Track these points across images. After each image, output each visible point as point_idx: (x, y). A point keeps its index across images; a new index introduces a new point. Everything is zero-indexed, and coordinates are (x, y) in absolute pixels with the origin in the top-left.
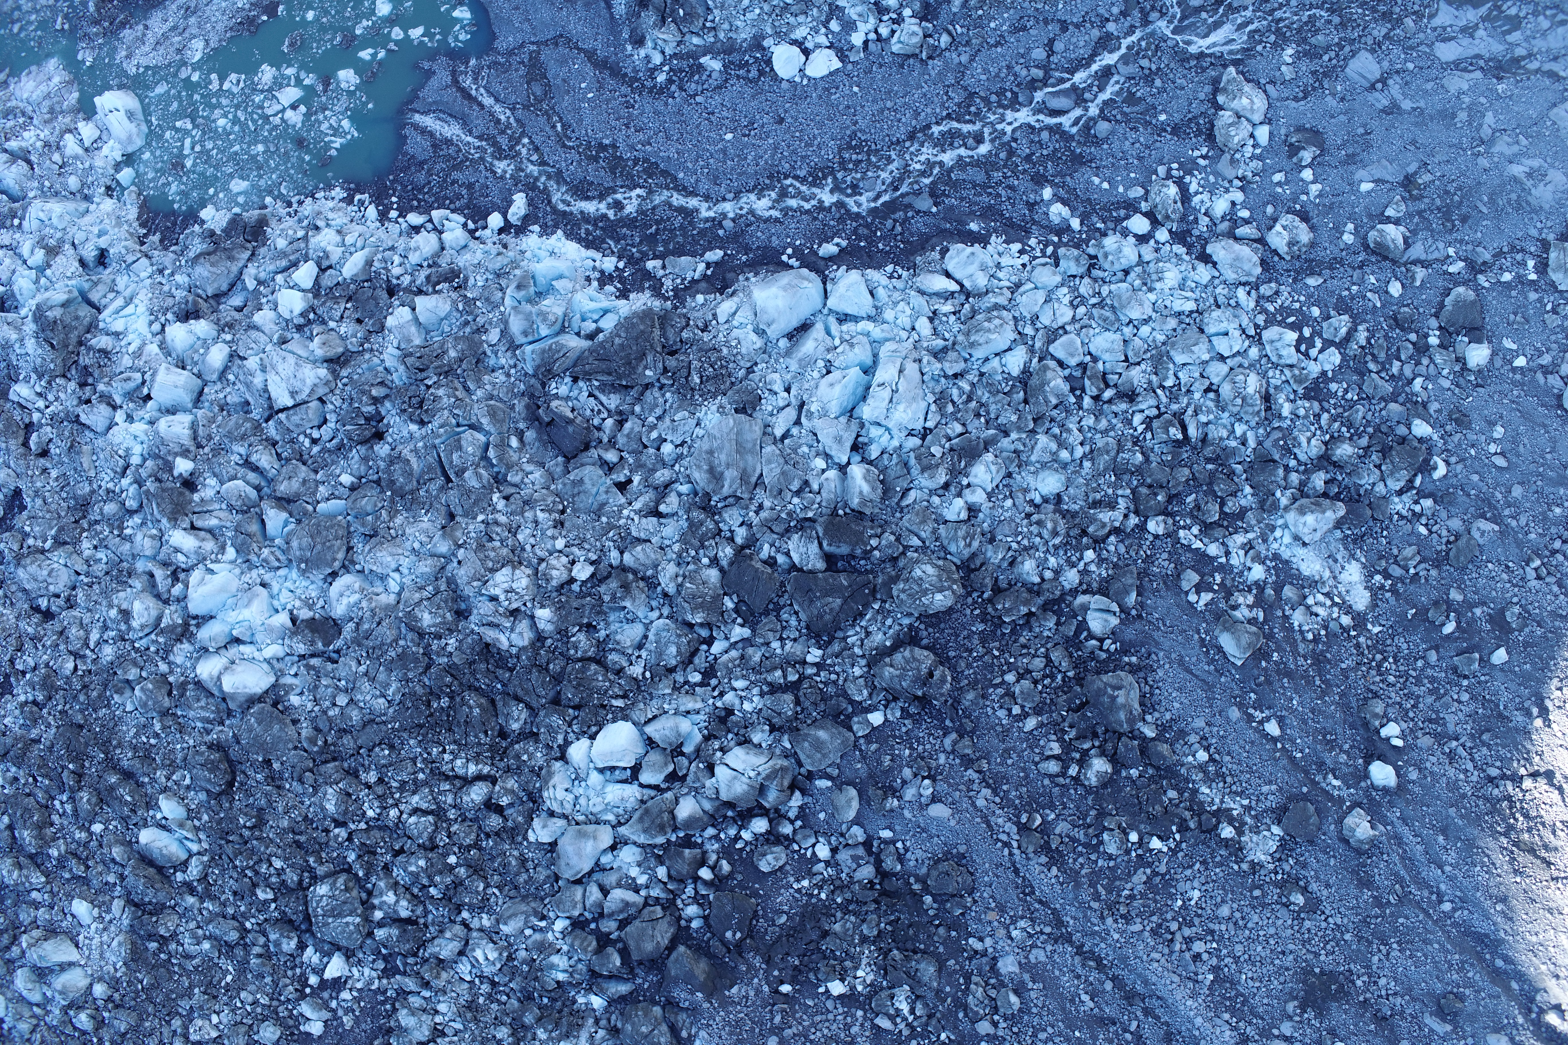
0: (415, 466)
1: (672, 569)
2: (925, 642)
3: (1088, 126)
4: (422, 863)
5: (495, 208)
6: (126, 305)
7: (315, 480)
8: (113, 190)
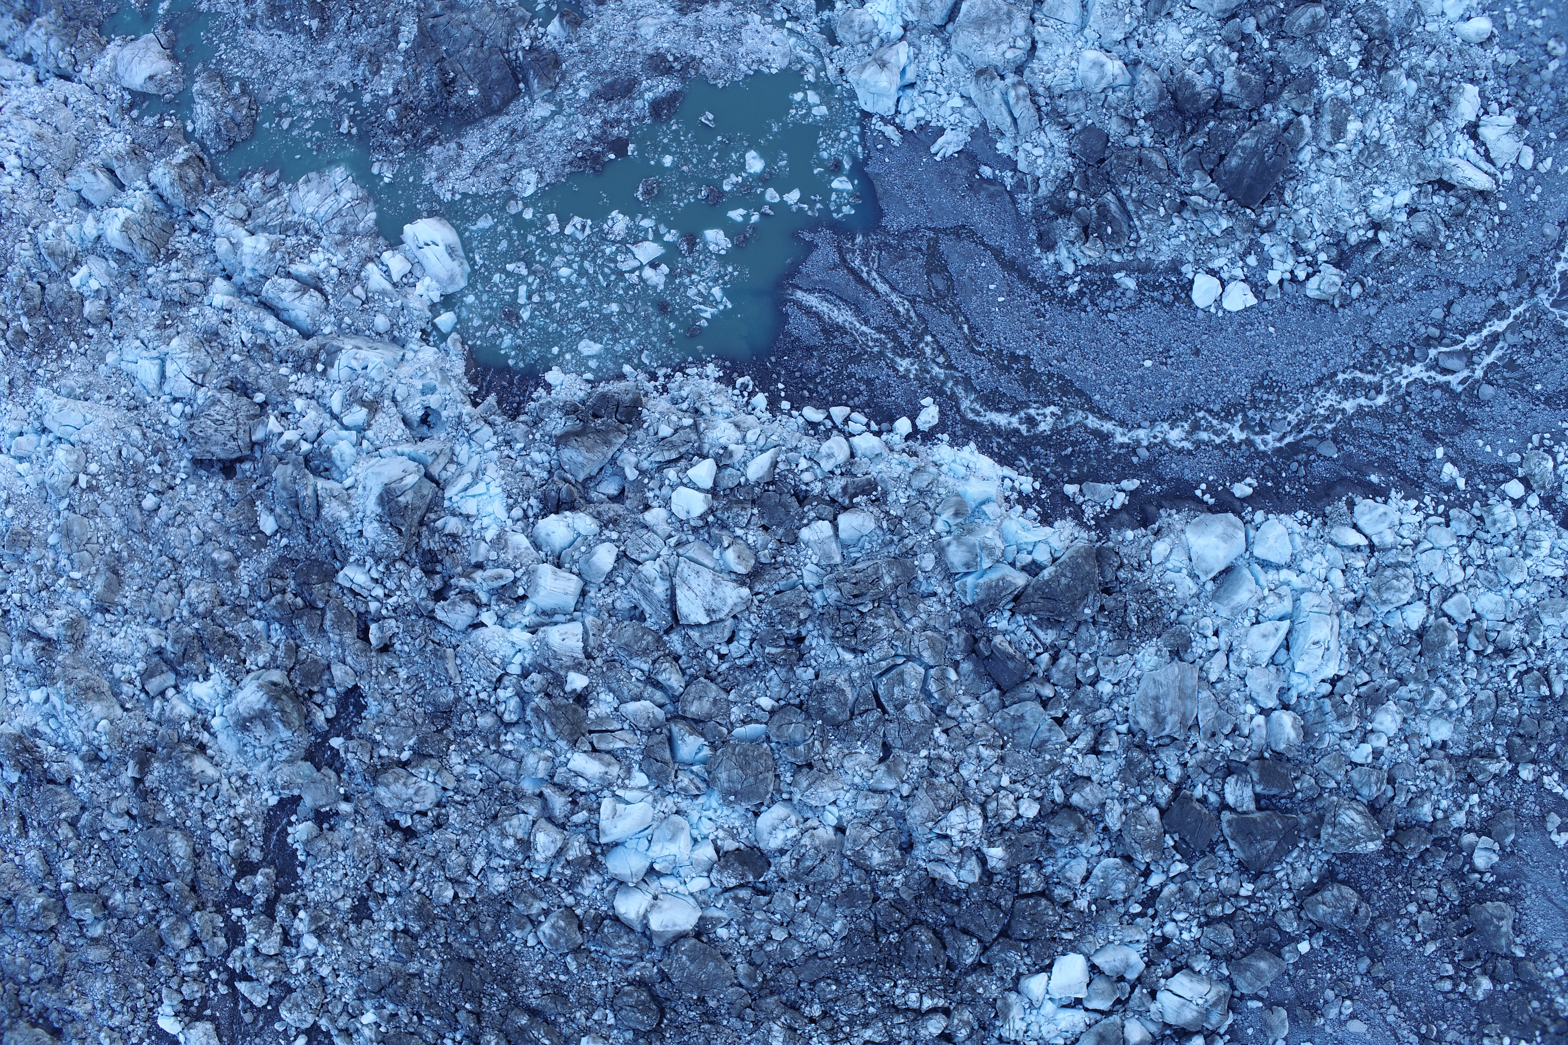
0: (850, 697)
1: (1118, 808)
2: (1341, 876)
3: (1472, 388)
5: (903, 413)
6: (474, 482)
7: (727, 700)
8: (429, 335)
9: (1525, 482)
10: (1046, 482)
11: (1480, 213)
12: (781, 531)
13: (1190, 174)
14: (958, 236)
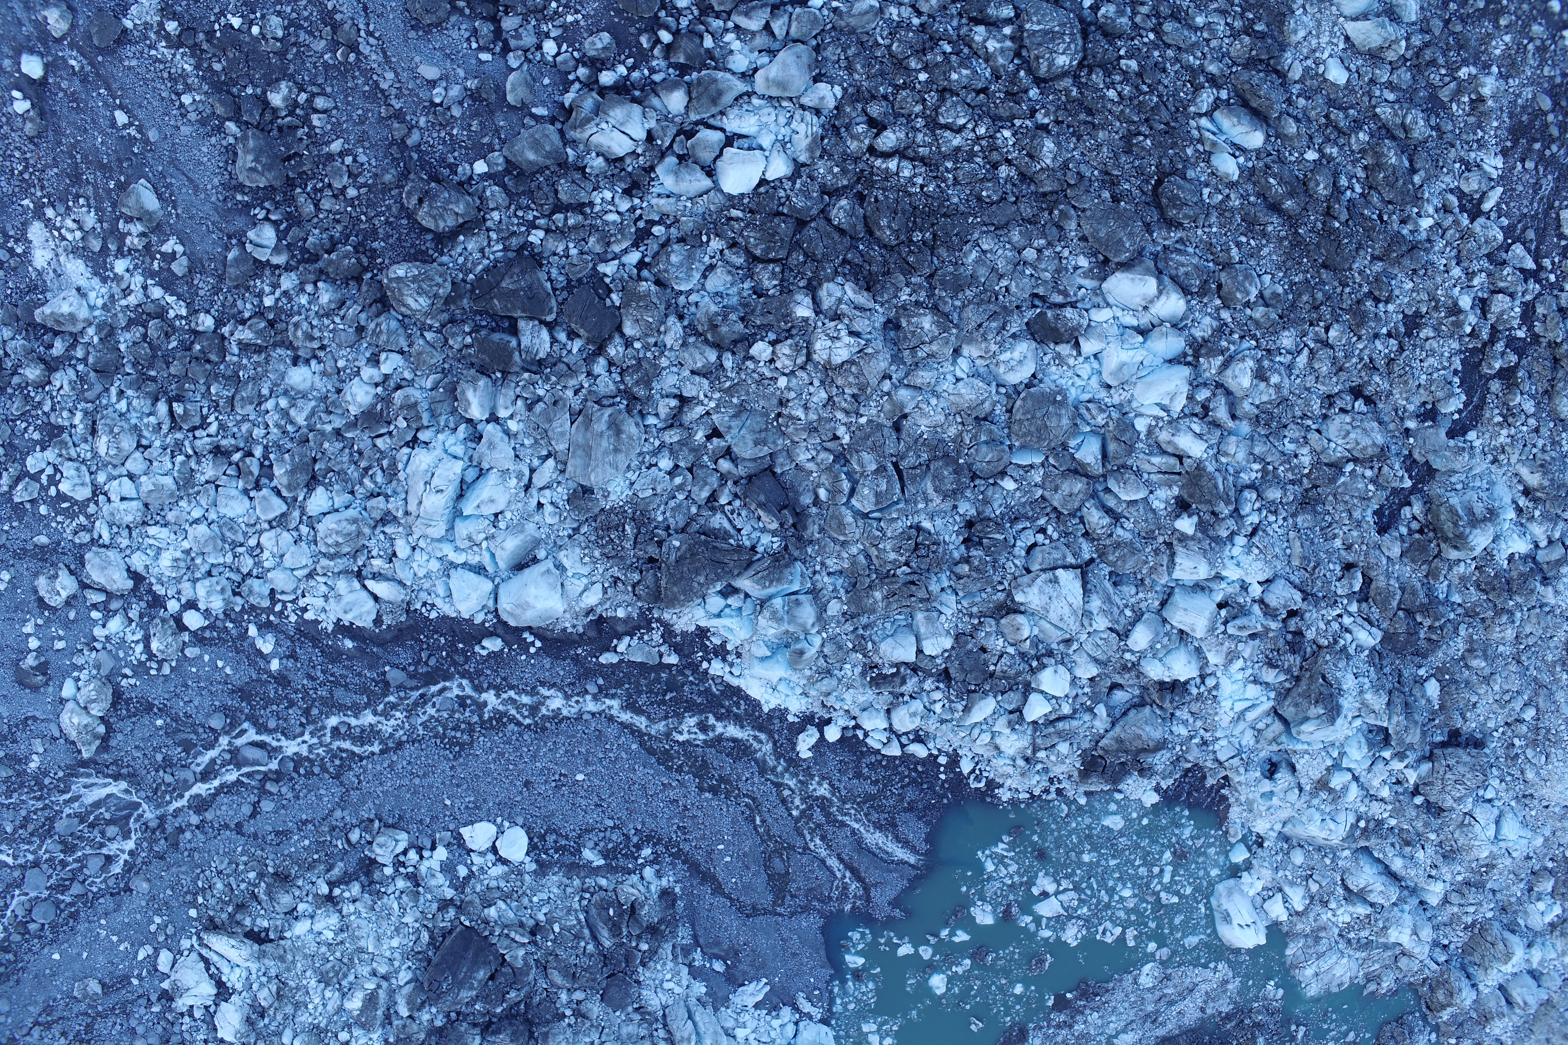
0: (929, 484)
1: (669, 340)
3: (232, 726)
4: (954, 76)
5: (830, 745)
6: (1243, 712)
7: (1045, 489)
8: (1256, 842)
9: (181, 627)
10: (695, 667)
11: (218, 908)
12: (970, 646)
13: (526, 964)
14: (754, 908)
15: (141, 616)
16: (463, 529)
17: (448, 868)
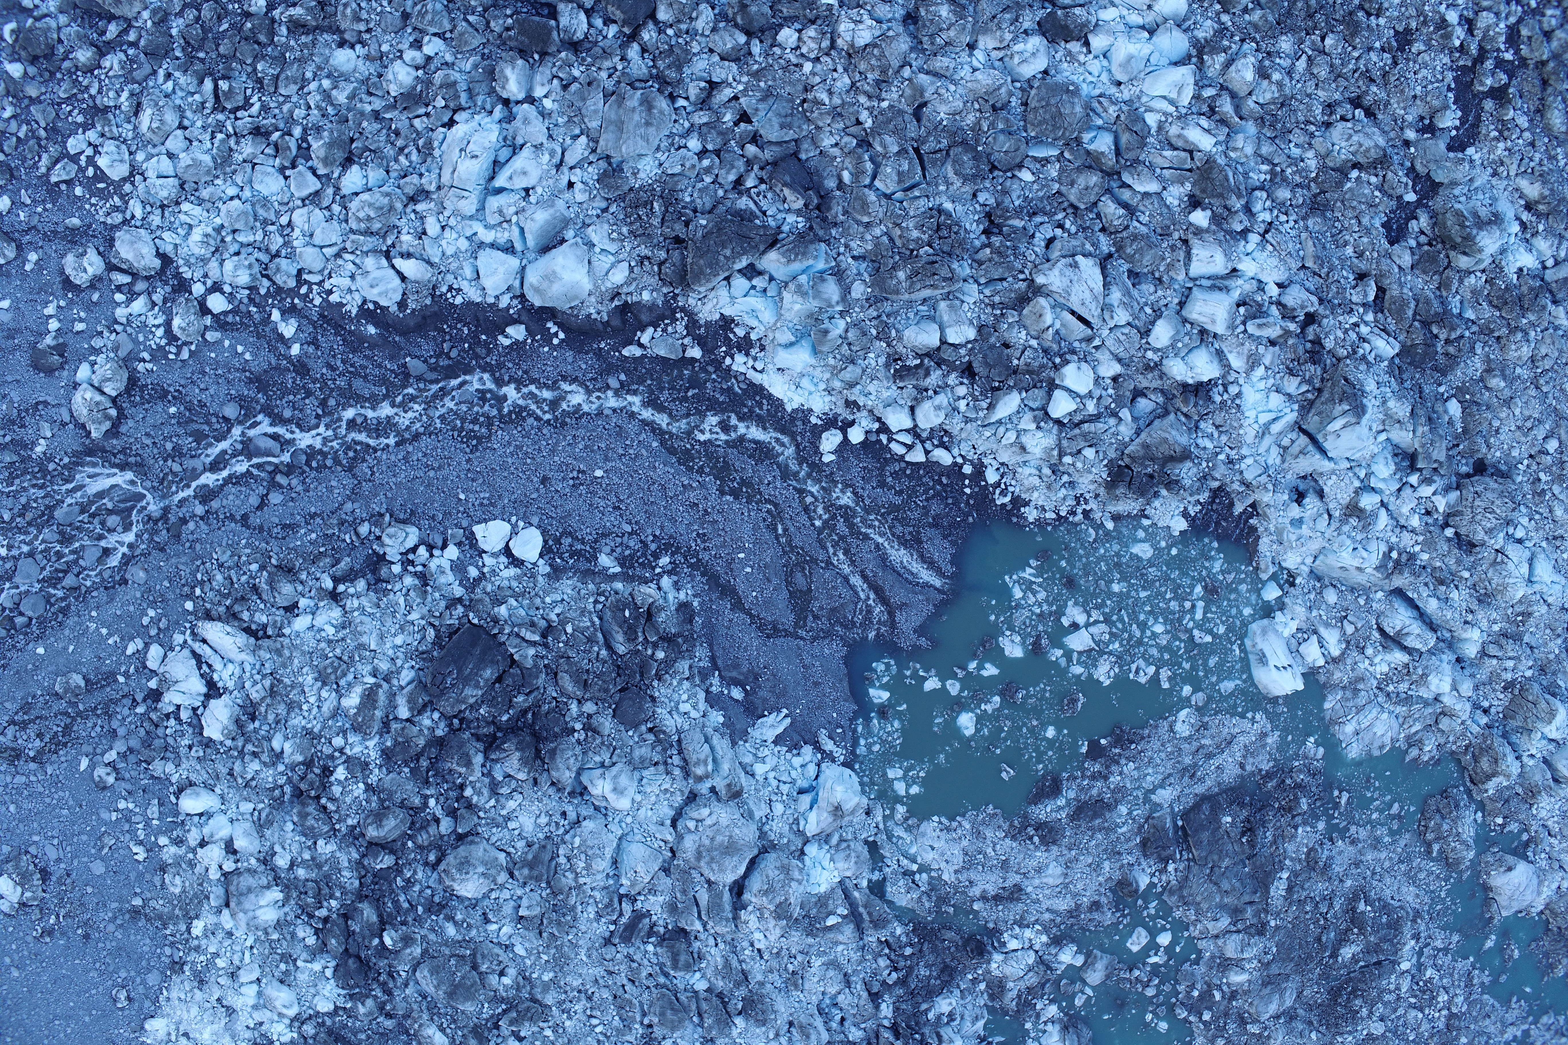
0: (949, 168)
1: (699, 25)
3: (247, 417)
5: (853, 449)
6: (1267, 427)
7: (1061, 184)
8: (1287, 581)
9: (204, 310)
10: (718, 364)
11: (216, 600)
12: (992, 340)
13: (535, 665)
14: (775, 628)
15: (165, 300)
16: (494, 202)
17: (458, 567)
